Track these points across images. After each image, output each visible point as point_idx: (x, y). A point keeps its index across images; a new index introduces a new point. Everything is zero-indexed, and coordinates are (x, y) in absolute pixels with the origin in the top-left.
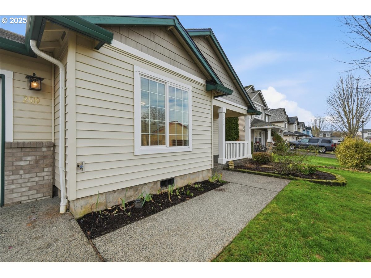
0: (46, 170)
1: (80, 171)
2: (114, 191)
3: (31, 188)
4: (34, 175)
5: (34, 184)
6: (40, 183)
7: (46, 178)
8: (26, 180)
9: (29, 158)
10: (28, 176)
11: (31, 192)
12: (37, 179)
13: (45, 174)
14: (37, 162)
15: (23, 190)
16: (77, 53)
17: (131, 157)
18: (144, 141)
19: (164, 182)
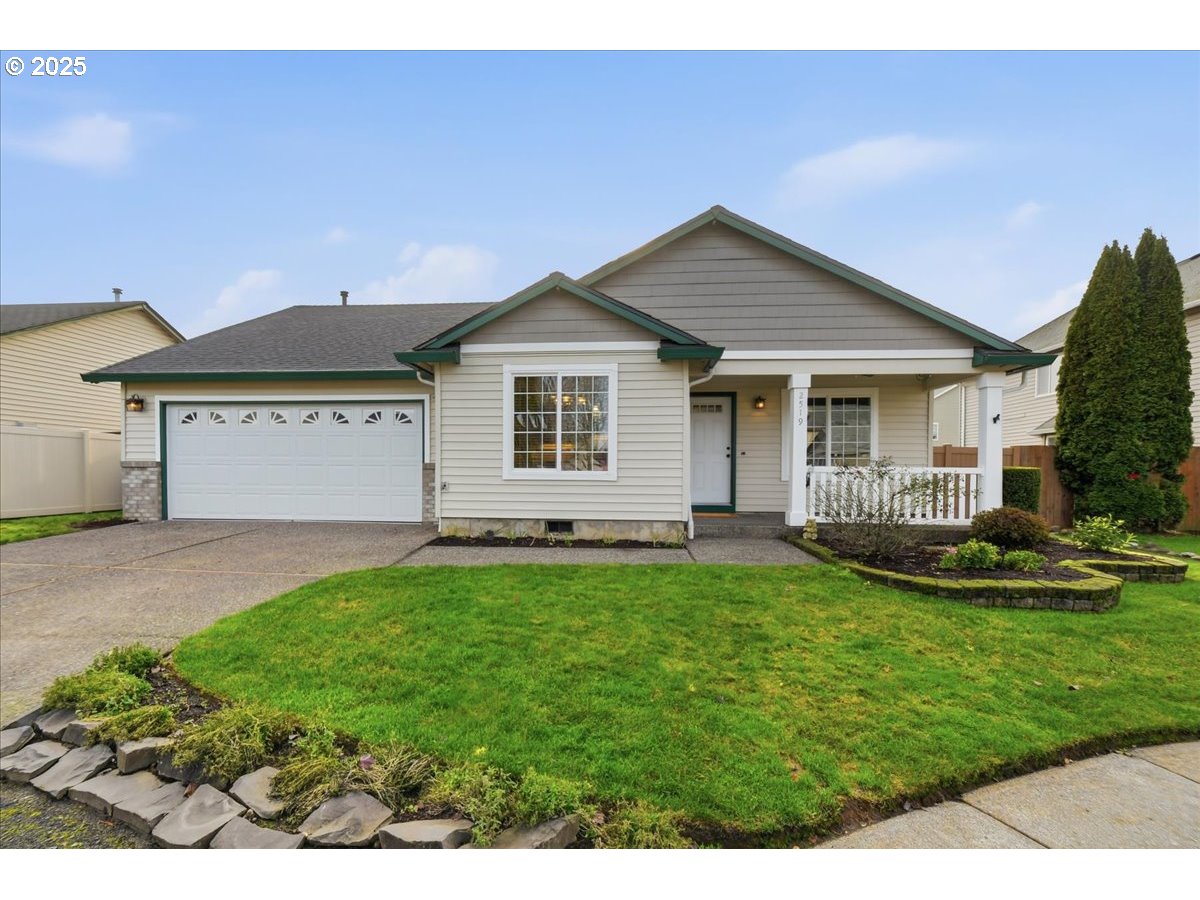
17: (499, 482)
18: (519, 462)
19: (554, 525)
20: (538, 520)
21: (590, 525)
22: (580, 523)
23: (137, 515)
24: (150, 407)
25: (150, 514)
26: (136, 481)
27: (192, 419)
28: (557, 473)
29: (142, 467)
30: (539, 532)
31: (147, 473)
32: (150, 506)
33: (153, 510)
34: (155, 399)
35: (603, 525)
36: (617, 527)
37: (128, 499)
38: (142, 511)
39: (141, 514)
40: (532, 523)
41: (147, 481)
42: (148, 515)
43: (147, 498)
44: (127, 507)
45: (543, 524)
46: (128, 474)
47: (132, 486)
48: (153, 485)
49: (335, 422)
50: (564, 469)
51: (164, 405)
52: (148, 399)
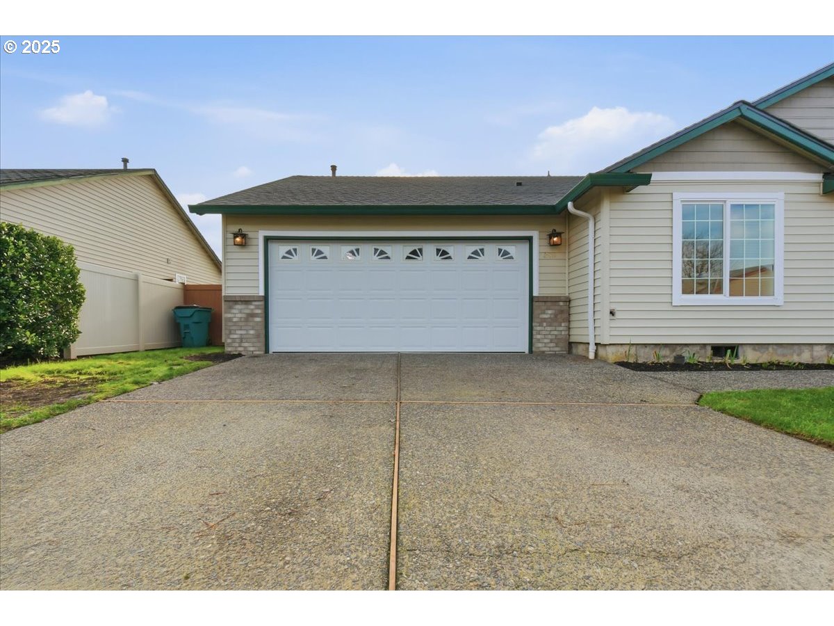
0: (563, 325)
1: (613, 318)
2: (645, 345)
3: (551, 341)
4: (554, 328)
5: (554, 337)
6: (559, 337)
7: (563, 333)
8: (548, 333)
9: (550, 312)
10: (549, 328)
11: (552, 345)
12: (556, 333)
13: (561, 329)
14: (556, 315)
15: (546, 341)
16: (611, 210)
17: (667, 307)
18: (687, 289)
19: (718, 350)
20: (704, 345)
21: (754, 350)
22: (745, 347)
23: (240, 349)
24: (254, 242)
25: (252, 347)
26: (239, 315)
27: (292, 255)
28: (724, 298)
29: (246, 301)
30: (706, 357)
31: (252, 307)
32: (254, 340)
33: (258, 345)
34: (259, 234)
35: (768, 349)
36: (780, 351)
37: (230, 333)
38: (246, 345)
39: (245, 347)
40: (698, 348)
41: (253, 315)
42: (252, 349)
43: (252, 332)
44: (229, 341)
45: (709, 348)
46: (231, 308)
47: (235, 320)
48: (258, 319)
49: (438, 258)
50: (731, 295)
51: (267, 240)
52: (251, 235)
